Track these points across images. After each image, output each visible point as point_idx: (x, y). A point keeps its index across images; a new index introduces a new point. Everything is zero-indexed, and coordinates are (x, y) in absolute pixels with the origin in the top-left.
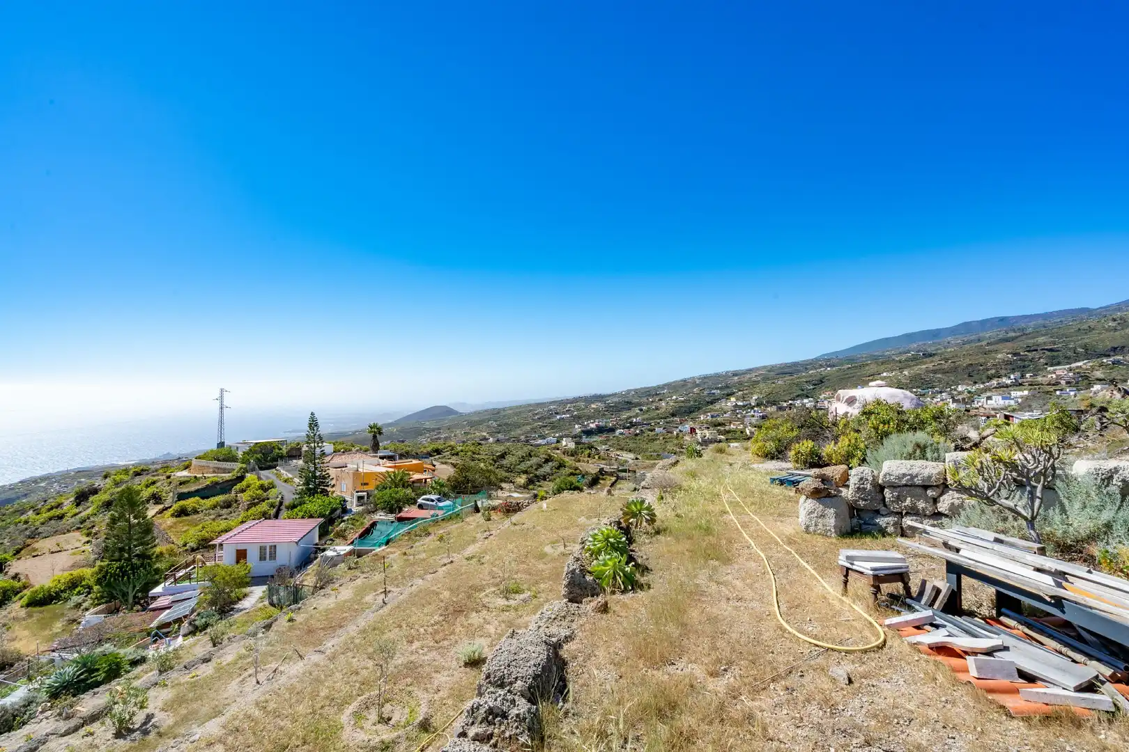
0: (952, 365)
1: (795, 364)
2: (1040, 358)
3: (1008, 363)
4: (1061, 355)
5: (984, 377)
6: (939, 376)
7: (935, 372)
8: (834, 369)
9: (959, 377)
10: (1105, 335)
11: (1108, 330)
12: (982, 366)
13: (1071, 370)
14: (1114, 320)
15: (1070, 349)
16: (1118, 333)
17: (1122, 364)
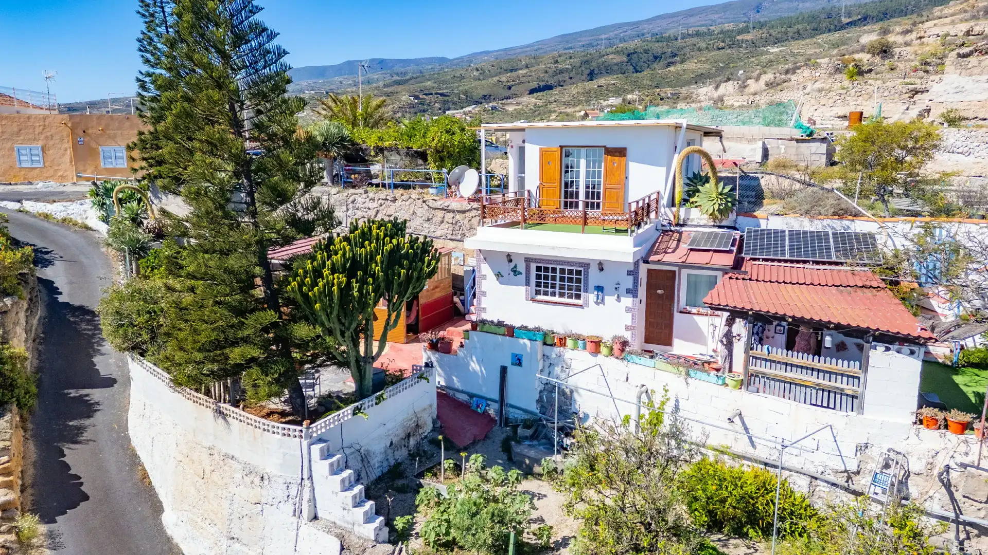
3: (411, 105)
11: (474, 79)
13: (465, 113)
14: (477, 70)
15: (455, 94)
16: (483, 82)
17: (497, 110)
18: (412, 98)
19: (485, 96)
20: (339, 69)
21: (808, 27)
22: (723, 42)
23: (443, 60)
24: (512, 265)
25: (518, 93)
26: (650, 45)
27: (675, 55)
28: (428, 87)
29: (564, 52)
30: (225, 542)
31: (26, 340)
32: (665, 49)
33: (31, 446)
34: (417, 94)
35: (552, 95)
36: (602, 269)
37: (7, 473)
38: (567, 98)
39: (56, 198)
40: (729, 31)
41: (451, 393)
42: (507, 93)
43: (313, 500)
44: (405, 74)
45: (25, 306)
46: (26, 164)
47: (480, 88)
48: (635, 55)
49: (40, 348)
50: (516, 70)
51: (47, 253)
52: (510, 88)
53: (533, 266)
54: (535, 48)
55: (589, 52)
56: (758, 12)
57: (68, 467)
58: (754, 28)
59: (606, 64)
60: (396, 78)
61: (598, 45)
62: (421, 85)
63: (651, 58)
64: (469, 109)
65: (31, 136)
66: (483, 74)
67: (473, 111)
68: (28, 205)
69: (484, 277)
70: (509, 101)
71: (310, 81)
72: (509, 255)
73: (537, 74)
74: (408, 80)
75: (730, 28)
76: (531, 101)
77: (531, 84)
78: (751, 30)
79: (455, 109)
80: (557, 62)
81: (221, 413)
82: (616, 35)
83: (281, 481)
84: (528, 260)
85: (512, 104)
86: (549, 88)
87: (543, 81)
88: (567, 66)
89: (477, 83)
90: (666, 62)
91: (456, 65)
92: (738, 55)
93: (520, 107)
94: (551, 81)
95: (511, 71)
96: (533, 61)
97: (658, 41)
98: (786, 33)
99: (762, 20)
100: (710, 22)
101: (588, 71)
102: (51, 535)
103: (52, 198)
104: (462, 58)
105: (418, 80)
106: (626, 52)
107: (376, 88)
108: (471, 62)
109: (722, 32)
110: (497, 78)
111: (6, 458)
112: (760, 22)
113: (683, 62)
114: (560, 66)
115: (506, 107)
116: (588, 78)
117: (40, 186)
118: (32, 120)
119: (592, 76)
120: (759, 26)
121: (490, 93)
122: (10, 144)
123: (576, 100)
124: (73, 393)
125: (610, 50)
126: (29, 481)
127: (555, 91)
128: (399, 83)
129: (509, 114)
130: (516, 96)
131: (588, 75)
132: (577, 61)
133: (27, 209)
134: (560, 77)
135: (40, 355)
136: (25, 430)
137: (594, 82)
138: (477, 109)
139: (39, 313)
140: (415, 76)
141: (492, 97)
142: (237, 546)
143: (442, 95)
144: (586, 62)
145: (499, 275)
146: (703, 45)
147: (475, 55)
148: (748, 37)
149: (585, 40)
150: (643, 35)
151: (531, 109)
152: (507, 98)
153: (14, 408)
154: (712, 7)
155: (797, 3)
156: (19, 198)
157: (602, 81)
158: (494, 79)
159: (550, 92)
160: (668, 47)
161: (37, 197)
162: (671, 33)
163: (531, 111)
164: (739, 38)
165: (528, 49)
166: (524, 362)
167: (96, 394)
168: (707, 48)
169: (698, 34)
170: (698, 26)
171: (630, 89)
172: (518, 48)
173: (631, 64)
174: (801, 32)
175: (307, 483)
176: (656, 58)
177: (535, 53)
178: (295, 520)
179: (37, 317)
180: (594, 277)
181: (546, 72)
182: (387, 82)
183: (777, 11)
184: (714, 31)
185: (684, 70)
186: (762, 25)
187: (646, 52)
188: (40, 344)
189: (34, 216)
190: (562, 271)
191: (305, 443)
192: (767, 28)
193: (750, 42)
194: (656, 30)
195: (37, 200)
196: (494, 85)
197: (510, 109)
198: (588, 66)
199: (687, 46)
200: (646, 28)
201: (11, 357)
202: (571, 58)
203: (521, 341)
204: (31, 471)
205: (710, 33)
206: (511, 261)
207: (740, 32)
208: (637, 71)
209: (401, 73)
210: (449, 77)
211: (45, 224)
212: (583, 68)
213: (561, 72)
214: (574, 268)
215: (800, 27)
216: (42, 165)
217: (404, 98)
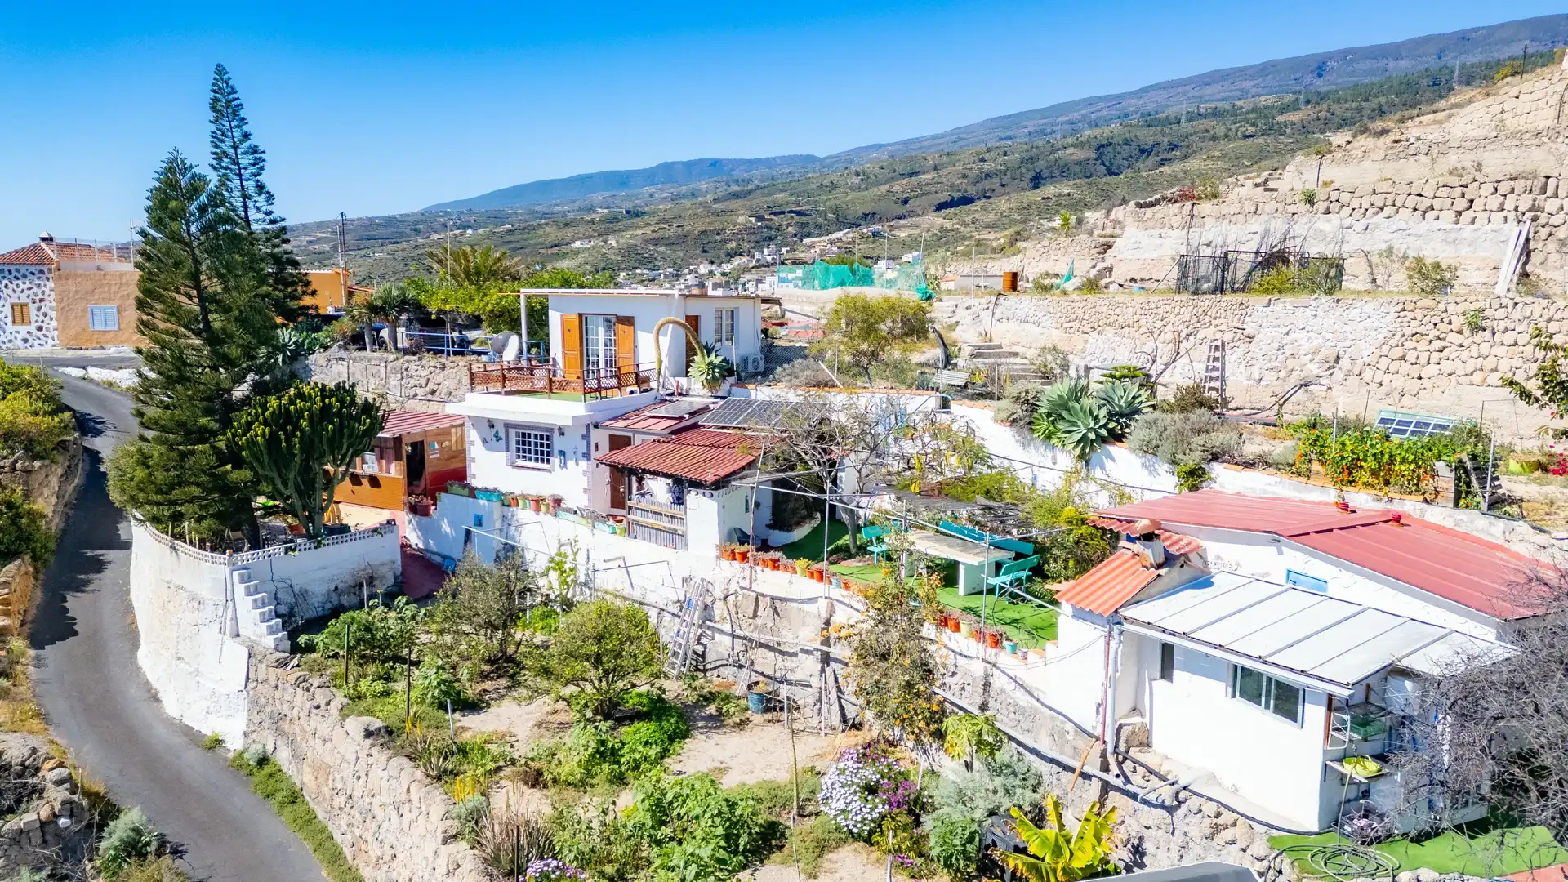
0: (680, 230)
1: (390, 221)
2: (788, 225)
3: (751, 231)
4: (811, 222)
5: (722, 253)
6: (662, 249)
7: (656, 242)
8: (481, 231)
9: (690, 253)
10: (851, 196)
11: (853, 189)
12: (719, 234)
13: (832, 243)
14: (858, 174)
15: (820, 213)
16: (865, 193)
17: (882, 236)
18: (753, 219)
19: (867, 215)
20: (649, 176)
21: (1397, 100)
22: (1254, 125)
23: (809, 159)
24: (494, 431)
25: (918, 209)
26: (1135, 131)
27: (1173, 147)
28: (780, 202)
29: (998, 144)
30: (175, 662)
31: (56, 505)
32: (1159, 139)
33: (39, 593)
34: (761, 212)
35: (968, 213)
36: (563, 434)
37: (6, 603)
38: (991, 218)
39: (123, 365)
40: (1265, 107)
41: (429, 555)
42: (901, 210)
43: (235, 619)
44: (749, 181)
45: (60, 472)
46: (99, 327)
47: (859, 202)
48: (1109, 149)
49: (71, 513)
50: (917, 174)
51: (103, 422)
52: (905, 202)
53: (513, 432)
54: (953, 138)
55: (1035, 144)
56: (1320, 75)
57: (67, 610)
58: (1308, 102)
59: (1061, 163)
60: (735, 188)
61: (1053, 132)
62: (770, 199)
63: (1136, 152)
64: (839, 234)
65: (105, 296)
66: (867, 180)
67: (844, 239)
68: (95, 373)
69: (473, 443)
70: (902, 222)
71: (606, 194)
72: (489, 421)
73: (951, 180)
74: (750, 192)
75: (1269, 103)
76: (936, 221)
77: (939, 195)
78: (1303, 107)
79: (820, 235)
80: (983, 160)
81: (175, 549)
82: (1083, 116)
83: (211, 603)
84: (508, 426)
85: (905, 227)
86: (967, 200)
87: (959, 191)
88: (999, 167)
89: (857, 194)
90: (1158, 159)
91: (828, 166)
92: (1276, 147)
93: (918, 231)
94: (972, 191)
95: (911, 175)
96: (945, 159)
97: (1149, 126)
98: (1359, 110)
99: (1323, 90)
100: (1238, 93)
101: (1031, 175)
102: (38, 658)
103: (119, 365)
104: (837, 156)
105: (766, 191)
106: (1094, 143)
107: (701, 204)
108: (851, 162)
109: (1254, 110)
110: (887, 187)
111: (6, 591)
112: (1318, 93)
113: (1185, 157)
114: (986, 166)
115: (897, 232)
116: (1031, 185)
117: (112, 351)
118: (108, 277)
119: (1037, 181)
120: (1315, 99)
121: (875, 210)
122: (83, 304)
123: (1006, 221)
124: (89, 553)
125: (1070, 140)
126: (29, 618)
127: (977, 205)
128: (737, 196)
129: (899, 243)
130: (914, 213)
131: (1032, 180)
132: (1014, 158)
133: (92, 376)
134: (986, 185)
135: (67, 520)
136: (36, 579)
137: (1038, 191)
138: (851, 235)
139: (76, 481)
140: (761, 185)
141: (878, 216)
142: (182, 665)
143: (799, 213)
144: (1032, 160)
145: (485, 441)
146: (1221, 131)
147: (858, 151)
148: (1295, 117)
149: (1032, 125)
150: (1127, 115)
151: (934, 235)
152: (901, 218)
153: (27, 557)
154: (1241, 70)
155: (1385, 61)
156: (85, 364)
157: (1049, 190)
158: (882, 187)
159: (967, 207)
160: (1163, 133)
161: (103, 364)
162: (1171, 112)
163: (935, 238)
164: (1280, 119)
165: (941, 141)
166: (484, 523)
167: (110, 555)
168: (1227, 136)
169: (1215, 114)
170: (1219, 100)
171: (1095, 202)
172: (927, 138)
173: (1103, 163)
174: (1385, 108)
175: (230, 604)
176: (1142, 151)
177: (949, 147)
178: (220, 636)
179: (74, 484)
180: (558, 443)
181: (965, 176)
182: (720, 194)
183: (1352, 74)
184: (1242, 108)
185: (1185, 172)
186: (1322, 97)
187: (1127, 143)
188: (71, 509)
189: (98, 384)
190: (536, 436)
191: (228, 570)
192: (1330, 102)
193: (1300, 125)
194: (1151, 107)
195: (103, 367)
196: (881, 197)
197: (903, 234)
198: (1030, 166)
199: (1195, 133)
200: (1132, 104)
201: (29, 512)
202: (1005, 154)
203: (481, 502)
204: (33, 612)
205: (1235, 112)
206: (493, 426)
207: (1283, 110)
208: (1111, 173)
209: (743, 181)
210: (814, 186)
211: (108, 393)
212: (1023, 169)
213: (988, 175)
214: (545, 434)
215: (1383, 100)
216: (116, 328)
217: (741, 219)
